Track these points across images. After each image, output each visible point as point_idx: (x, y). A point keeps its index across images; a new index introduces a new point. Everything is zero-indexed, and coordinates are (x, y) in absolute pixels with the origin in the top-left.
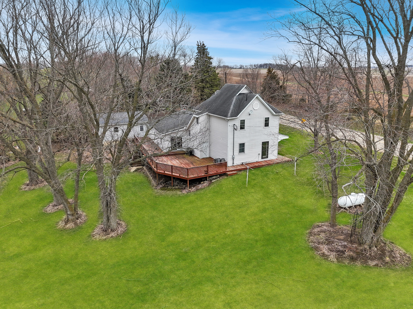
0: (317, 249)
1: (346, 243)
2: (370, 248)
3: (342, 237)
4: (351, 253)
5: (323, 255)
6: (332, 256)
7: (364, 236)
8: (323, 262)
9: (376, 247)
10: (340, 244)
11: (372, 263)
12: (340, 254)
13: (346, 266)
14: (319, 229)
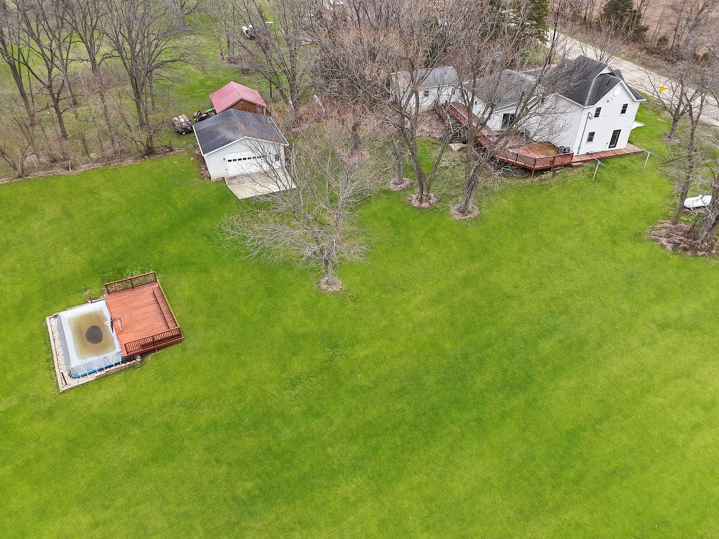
0: (657, 240)
1: (683, 238)
2: (702, 243)
3: (680, 233)
4: (686, 245)
5: (662, 245)
6: (669, 247)
7: (700, 234)
8: (661, 250)
9: (707, 242)
10: (678, 238)
11: (700, 253)
12: (676, 245)
13: (679, 254)
14: (661, 225)
